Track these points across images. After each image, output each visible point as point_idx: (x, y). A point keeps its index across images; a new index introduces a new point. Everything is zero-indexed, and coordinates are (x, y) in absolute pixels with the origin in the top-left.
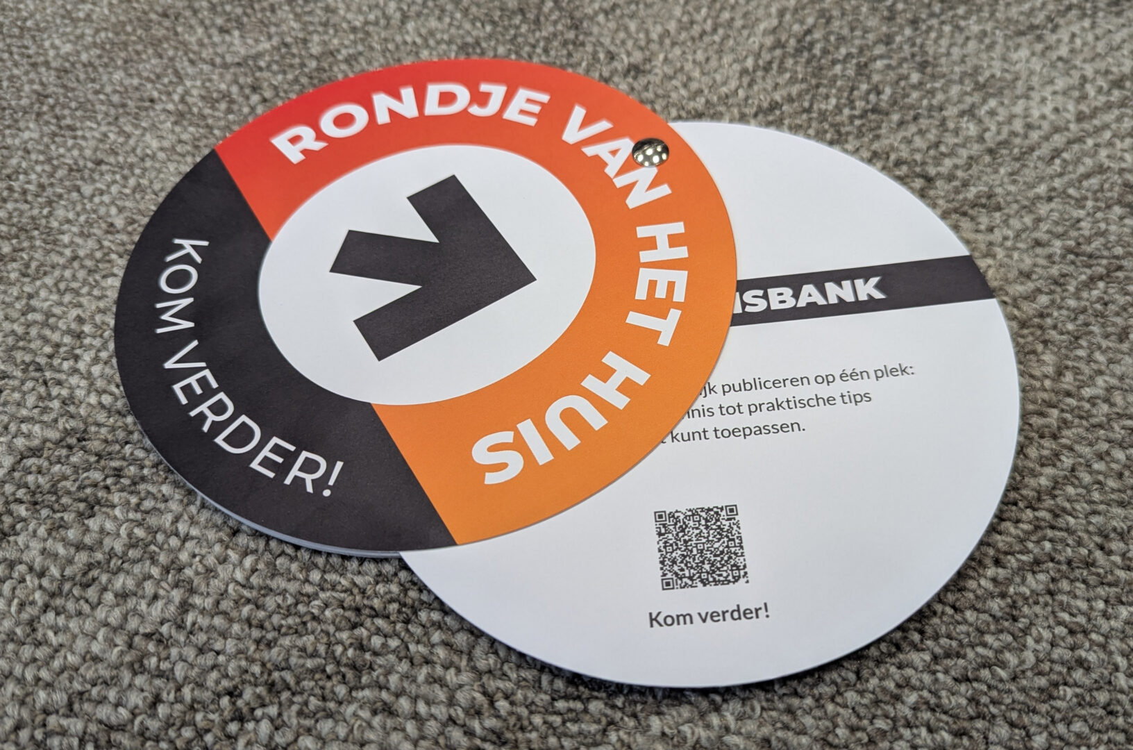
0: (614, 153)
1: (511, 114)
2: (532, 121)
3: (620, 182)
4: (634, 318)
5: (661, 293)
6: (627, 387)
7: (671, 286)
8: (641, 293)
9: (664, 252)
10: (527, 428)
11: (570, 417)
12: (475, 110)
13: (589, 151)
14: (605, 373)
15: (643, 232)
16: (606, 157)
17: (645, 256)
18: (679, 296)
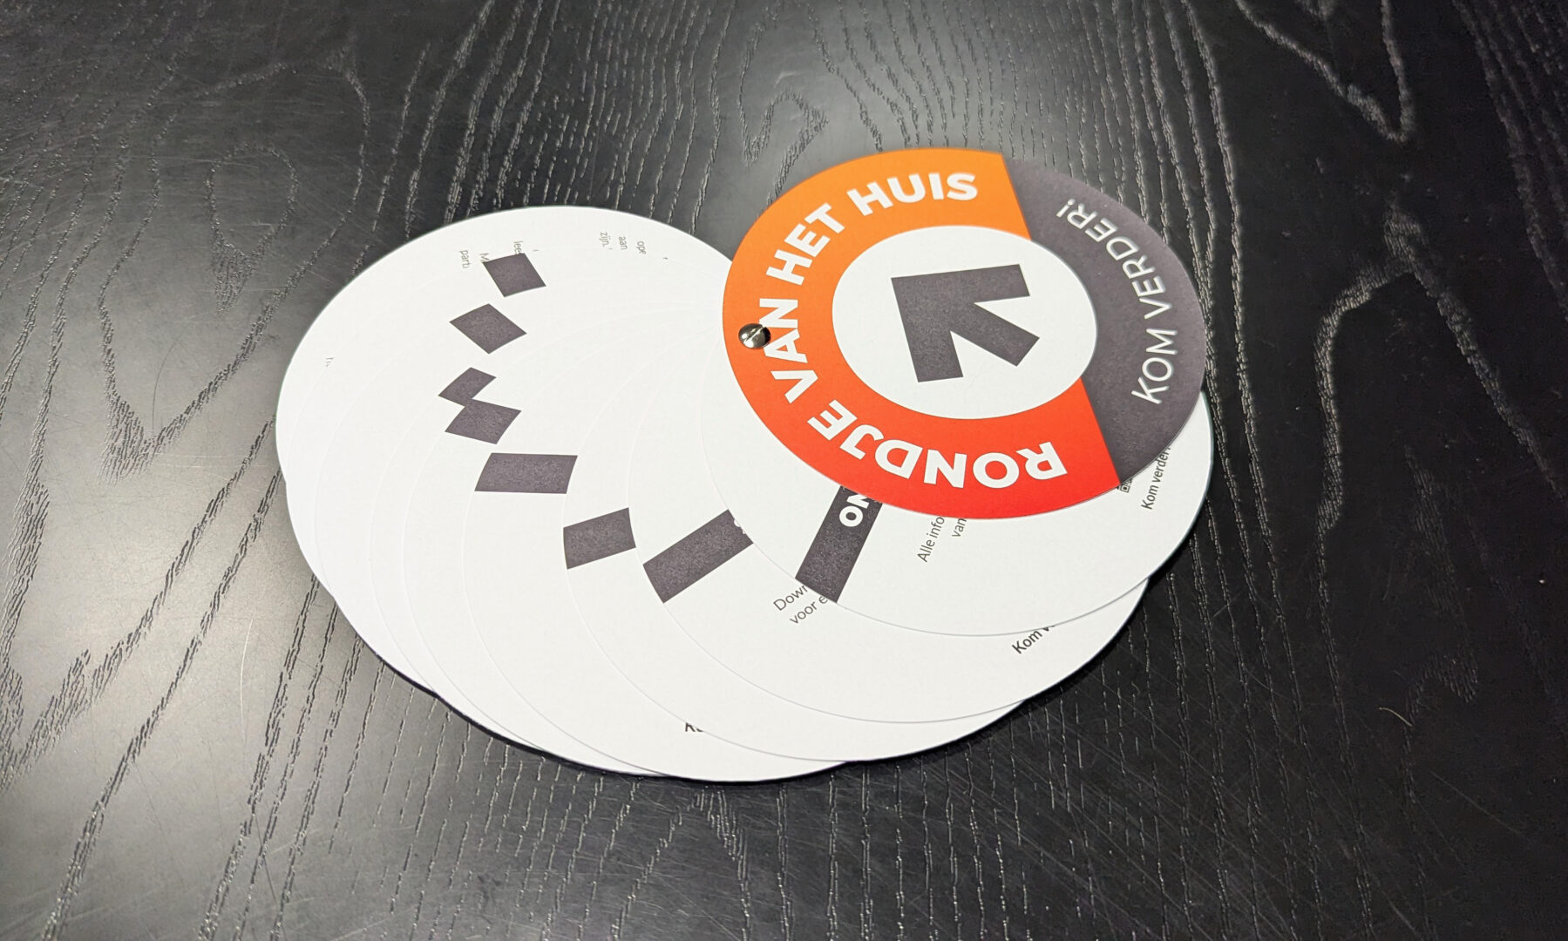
0: (784, 349)
1: (849, 418)
2: (835, 405)
3: (793, 323)
4: (838, 227)
5: (811, 235)
6: (865, 192)
7: (801, 237)
8: (824, 240)
9: (792, 260)
10: (938, 194)
11: (909, 189)
12: (877, 435)
13: (802, 358)
14: (875, 205)
15: (799, 280)
16: (792, 348)
17: (807, 263)
18: (800, 228)
